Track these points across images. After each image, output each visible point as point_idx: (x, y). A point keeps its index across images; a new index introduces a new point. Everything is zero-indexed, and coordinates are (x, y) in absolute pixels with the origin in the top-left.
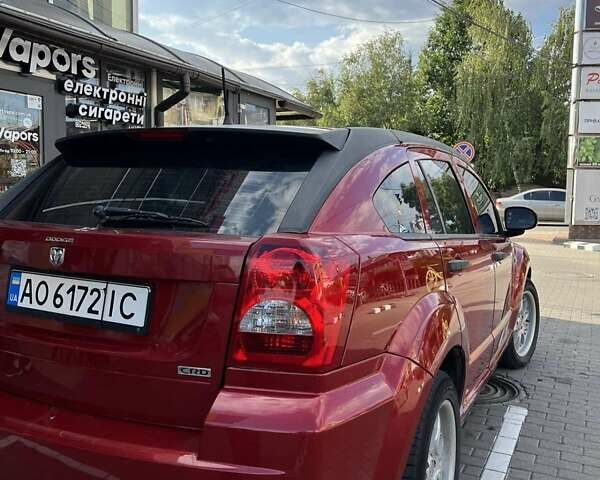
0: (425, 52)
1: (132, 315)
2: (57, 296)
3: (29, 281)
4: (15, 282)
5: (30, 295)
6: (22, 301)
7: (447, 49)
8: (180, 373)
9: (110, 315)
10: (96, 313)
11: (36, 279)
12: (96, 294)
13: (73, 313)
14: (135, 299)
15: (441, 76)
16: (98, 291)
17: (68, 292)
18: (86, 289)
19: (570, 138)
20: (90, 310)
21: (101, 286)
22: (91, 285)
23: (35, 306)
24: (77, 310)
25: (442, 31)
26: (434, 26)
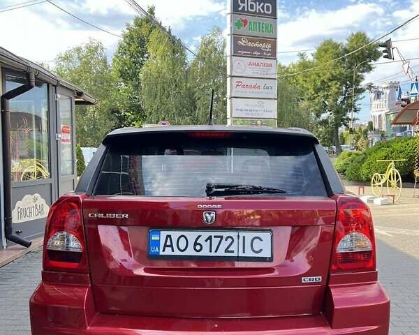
0: (117, 56)
1: (261, 250)
2: (196, 244)
3: (169, 236)
4: (154, 238)
5: (171, 246)
6: (164, 251)
7: (132, 56)
8: (303, 282)
9: (244, 252)
10: (233, 252)
11: (175, 234)
12: (230, 240)
13: (213, 254)
14: (261, 240)
15: (129, 74)
16: (231, 237)
17: (206, 241)
18: (221, 237)
19: (228, 120)
20: (227, 251)
21: (234, 234)
22: (225, 234)
23: (177, 253)
24: (216, 252)
25: (127, 44)
26: (122, 39)
